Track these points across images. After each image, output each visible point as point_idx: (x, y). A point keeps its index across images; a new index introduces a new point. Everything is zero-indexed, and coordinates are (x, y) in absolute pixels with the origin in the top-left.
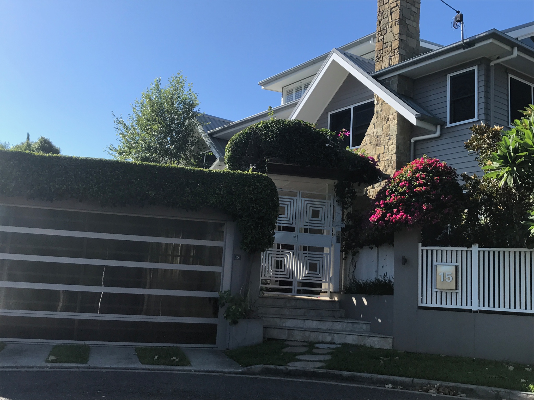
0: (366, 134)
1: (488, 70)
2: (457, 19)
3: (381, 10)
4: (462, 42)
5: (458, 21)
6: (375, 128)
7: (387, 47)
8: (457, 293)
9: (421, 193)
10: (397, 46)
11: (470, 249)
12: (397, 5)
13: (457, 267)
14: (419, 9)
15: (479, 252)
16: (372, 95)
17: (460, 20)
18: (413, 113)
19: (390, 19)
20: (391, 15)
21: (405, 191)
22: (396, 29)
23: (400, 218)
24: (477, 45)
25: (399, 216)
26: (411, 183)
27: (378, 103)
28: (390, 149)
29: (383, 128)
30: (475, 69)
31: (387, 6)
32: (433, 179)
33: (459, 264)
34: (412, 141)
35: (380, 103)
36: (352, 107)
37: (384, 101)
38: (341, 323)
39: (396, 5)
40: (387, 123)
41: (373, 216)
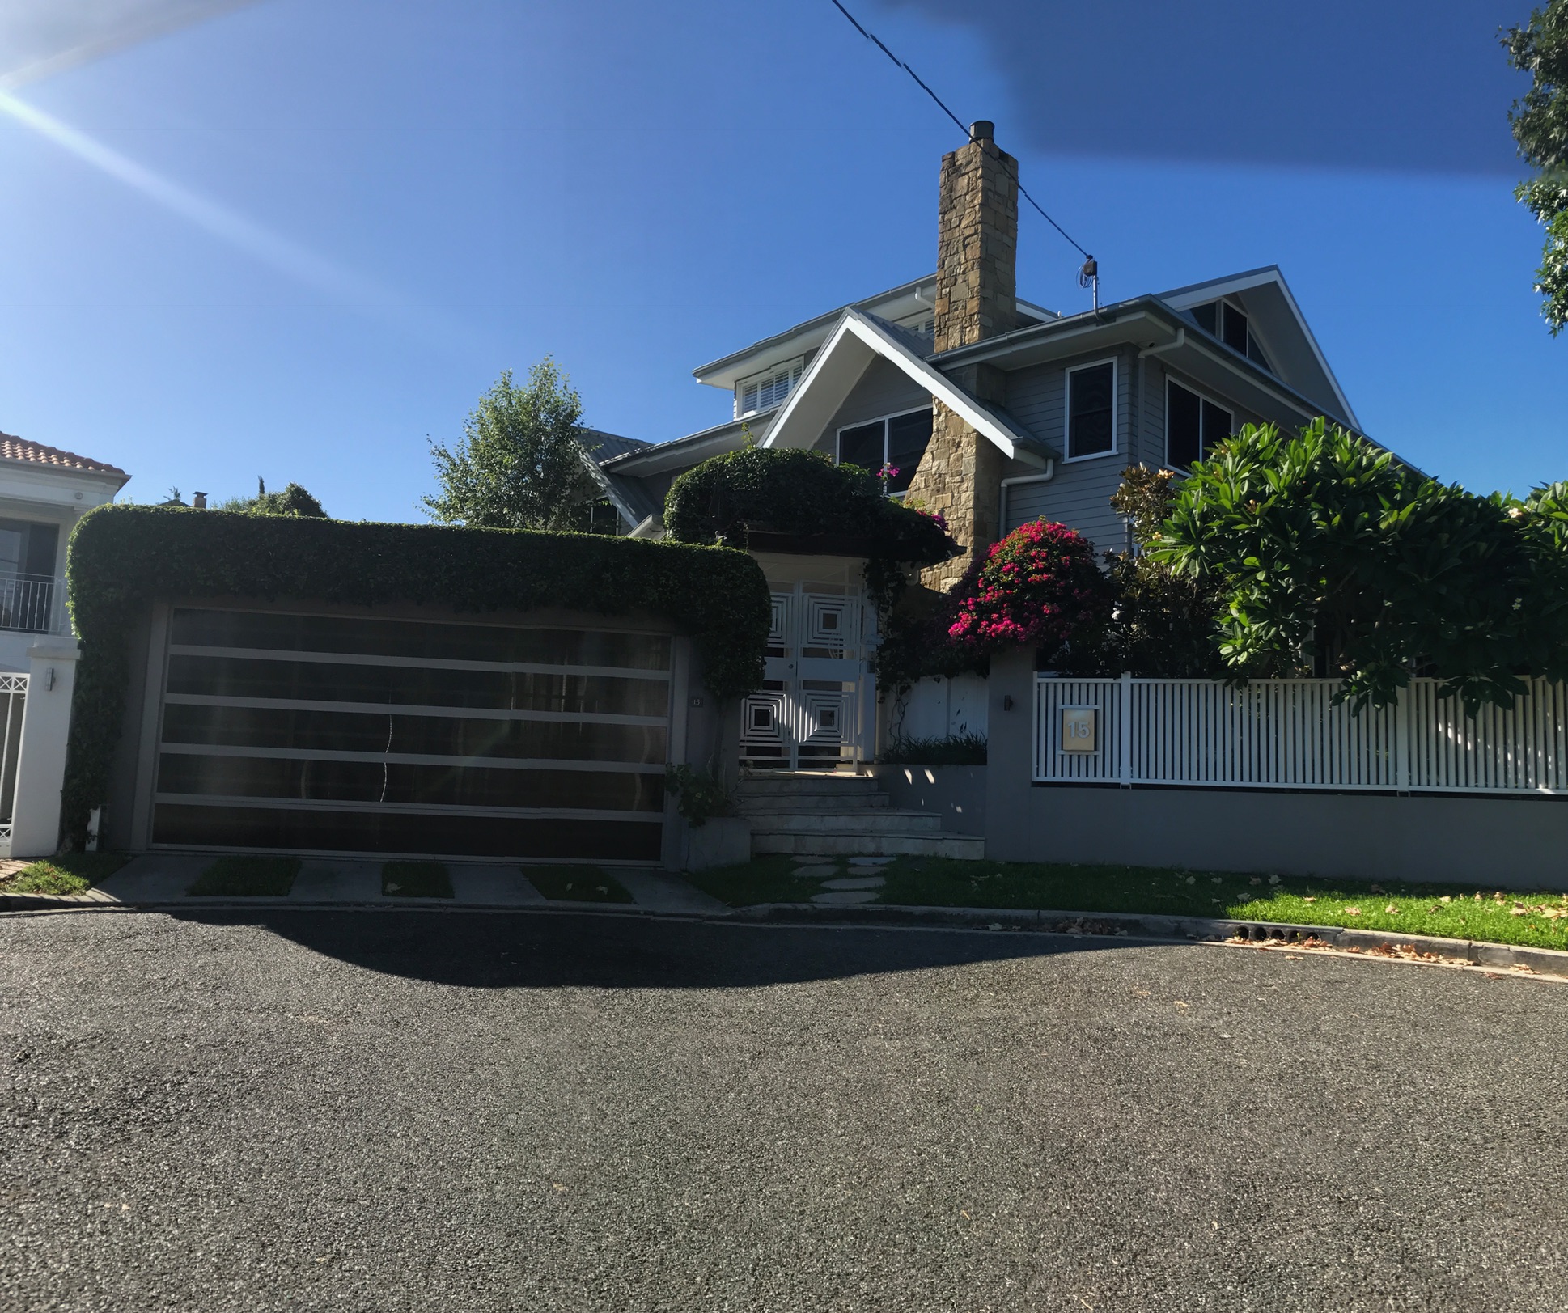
0: (918, 469)
1: (1134, 366)
2: (1088, 271)
3: (946, 239)
4: (1094, 313)
5: (1089, 274)
6: (933, 460)
7: (956, 309)
8: (1096, 757)
9: (1041, 585)
10: (976, 310)
11: (1118, 681)
12: (976, 232)
13: (1096, 711)
14: (1015, 240)
15: (1132, 685)
16: (928, 396)
17: (1092, 270)
18: (1008, 437)
19: (963, 257)
20: (964, 249)
21: (1012, 581)
22: (974, 277)
23: (1005, 631)
24: (1120, 321)
25: (1002, 627)
26: (1021, 566)
27: (939, 414)
28: (963, 500)
29: (951, 459)
30: (1112, 363)
31: (957, 232)
32: (1060, 561)
33: (1100, 707)
34: (1004, 484)
35: (943, 415)
36: (886, 419)
37: (951, 411)
38: (889, 818)
39: (973, 232)
40: (956, 451)
41: (955, 625)
